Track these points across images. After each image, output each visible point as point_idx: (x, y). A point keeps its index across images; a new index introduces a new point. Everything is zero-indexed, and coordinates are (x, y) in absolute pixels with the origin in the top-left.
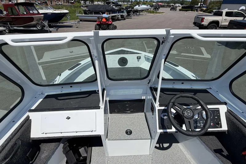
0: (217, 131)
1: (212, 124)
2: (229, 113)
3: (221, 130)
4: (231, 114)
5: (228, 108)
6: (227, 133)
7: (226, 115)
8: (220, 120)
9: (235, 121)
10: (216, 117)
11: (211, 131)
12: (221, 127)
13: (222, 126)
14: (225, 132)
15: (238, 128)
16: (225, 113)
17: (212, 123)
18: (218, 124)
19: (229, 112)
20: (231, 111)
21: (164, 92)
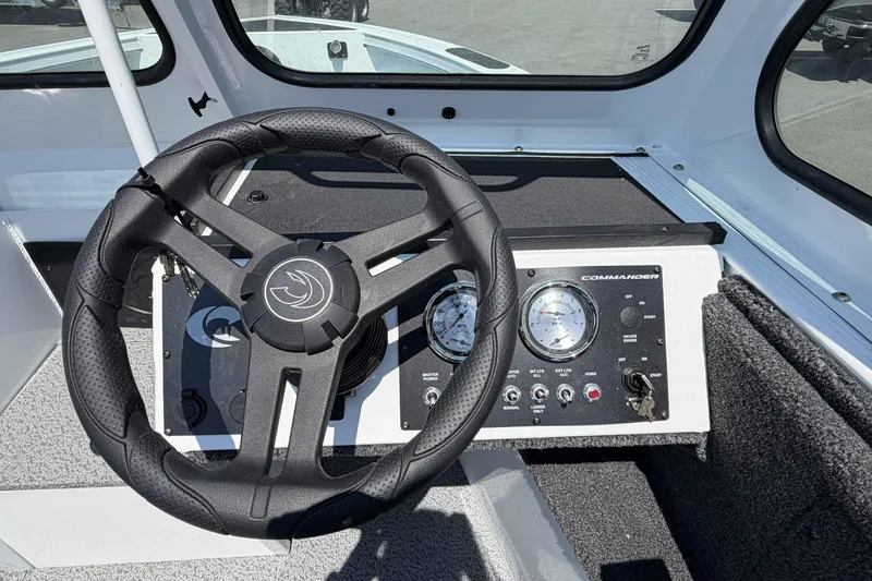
0: (625, 443)
1: (590, 388)
2: (729, 308)
3: (663, 435)
4: (746, 311)
5: (726, 264)
6: (702, 453)
7: (705, 317)
8: (659, 362)
9: (770, 363)
10: (631, 338)
11: (585, 439)
12: (661, 411)
13: (666, 408)
14: (693, 447)
15: (791, 422)
16: (704, 308)
17: (591, 380)
18: (638, 388)
19: (732, 298)
20: (751, 288)
21: (315, 173)
